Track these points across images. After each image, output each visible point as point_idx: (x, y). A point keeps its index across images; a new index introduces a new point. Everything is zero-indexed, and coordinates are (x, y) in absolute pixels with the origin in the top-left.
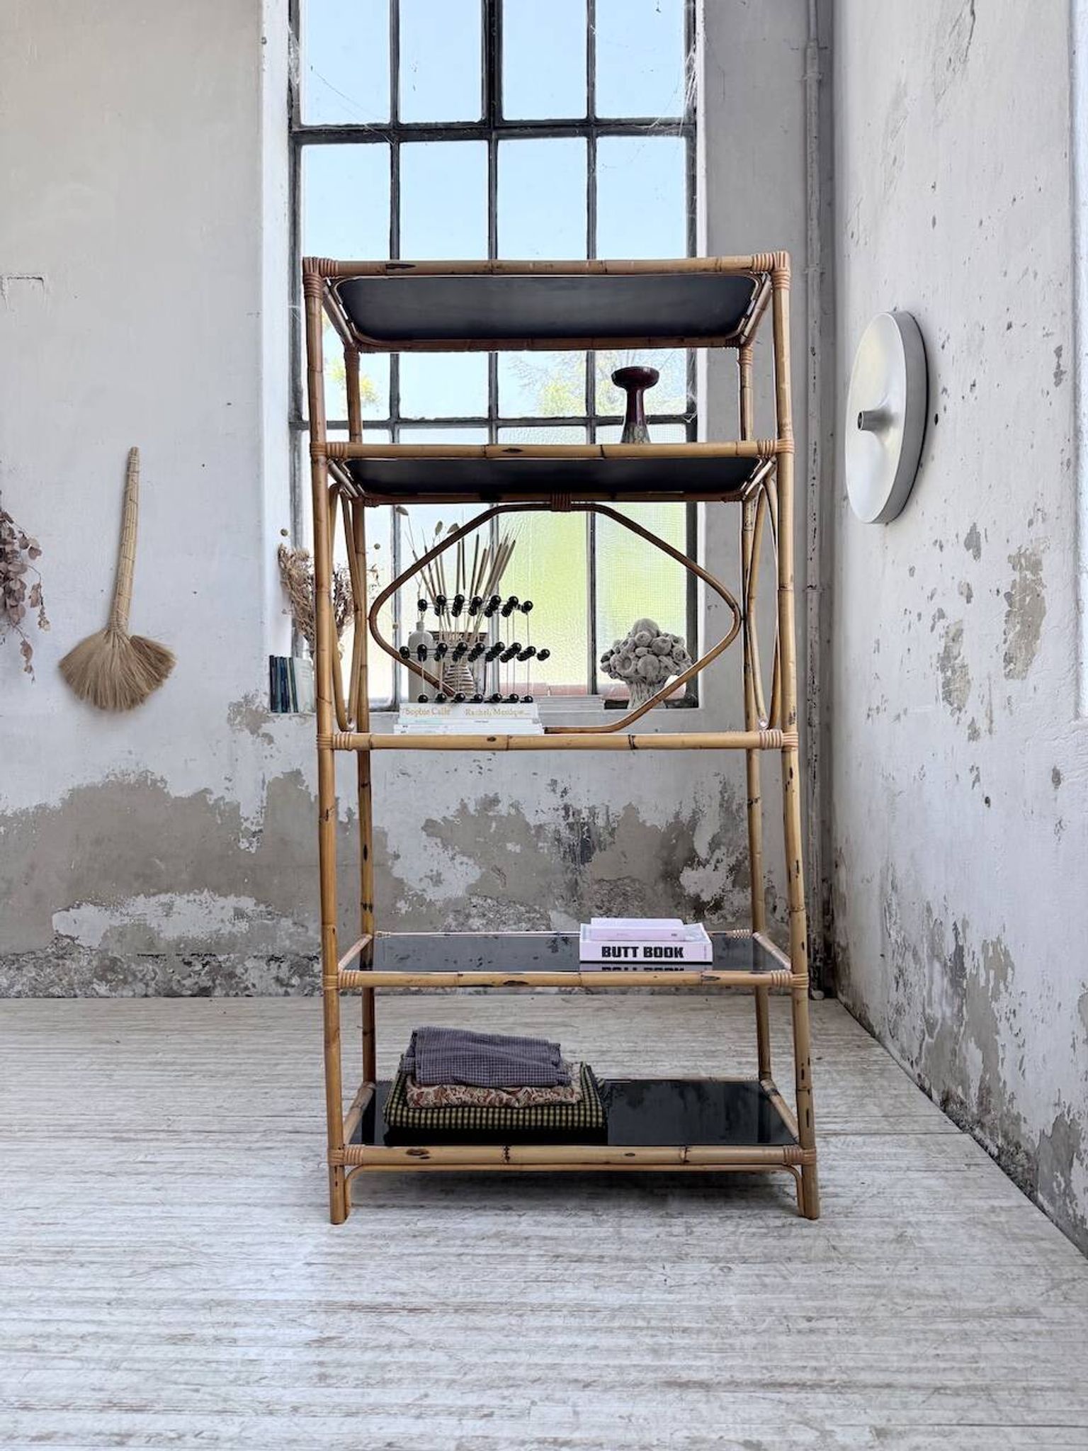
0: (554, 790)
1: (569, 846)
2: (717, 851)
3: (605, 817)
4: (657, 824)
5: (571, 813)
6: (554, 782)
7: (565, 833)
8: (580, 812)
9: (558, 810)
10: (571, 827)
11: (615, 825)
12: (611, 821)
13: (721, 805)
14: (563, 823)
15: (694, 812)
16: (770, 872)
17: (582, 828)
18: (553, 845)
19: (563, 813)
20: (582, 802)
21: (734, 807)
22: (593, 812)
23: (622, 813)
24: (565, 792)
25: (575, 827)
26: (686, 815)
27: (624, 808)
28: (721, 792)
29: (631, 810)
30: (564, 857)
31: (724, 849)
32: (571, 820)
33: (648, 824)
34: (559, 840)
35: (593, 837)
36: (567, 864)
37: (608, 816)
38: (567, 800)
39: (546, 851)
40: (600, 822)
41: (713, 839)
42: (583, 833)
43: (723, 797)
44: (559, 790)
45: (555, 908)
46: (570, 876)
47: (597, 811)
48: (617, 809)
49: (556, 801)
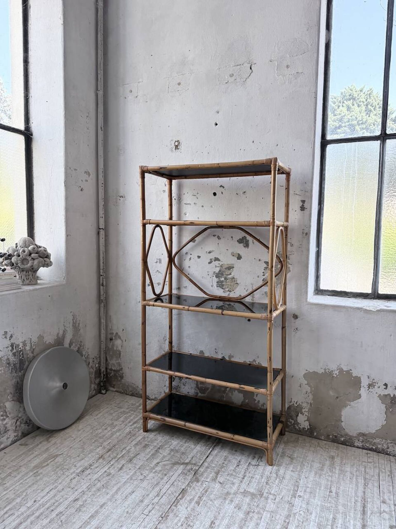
0: (6, 337)
1: (14, 365)
2: (72, 346)
3: (30, 344)
4: (50, 341)
5: (14, 347)
6: (6, 333)
7: (12, 359)
8: (18, 345)
9: (8, 347)
10: (14, 354)
11: (34, 347)
12: (33, 345)
13: (73, 326)
14: (11, 354)
15: (64, 332)
16: (88, 349)
17: (20, 353)
18: (6, 367)
19: (10, 348)
20: (19, 340)
21: (77, 325)
22: (24, 344)
23: (37, 340)
24: (11, 336)
25: (17, 354)
26: (61, 333)
27: (38, 338)
28: (73, 320)
29: (41, 337)
30: (12, 371)
31: (74, 344)
32: (15, 351)
33: (47, 343)
34: (9, 364)
35: (25, 356)
36: (13, 375)
37: (31, 345)
38: (12, 341)
39: (3, 372)
40: (28, 348)
41: (70, 342)
42: (20, 356)
43: (73, 321)
44: (8, 336)
45: (8, 400)
46: (15, 380)
47: (26, 342)
48: (35, 339)
49: (7, 343)
